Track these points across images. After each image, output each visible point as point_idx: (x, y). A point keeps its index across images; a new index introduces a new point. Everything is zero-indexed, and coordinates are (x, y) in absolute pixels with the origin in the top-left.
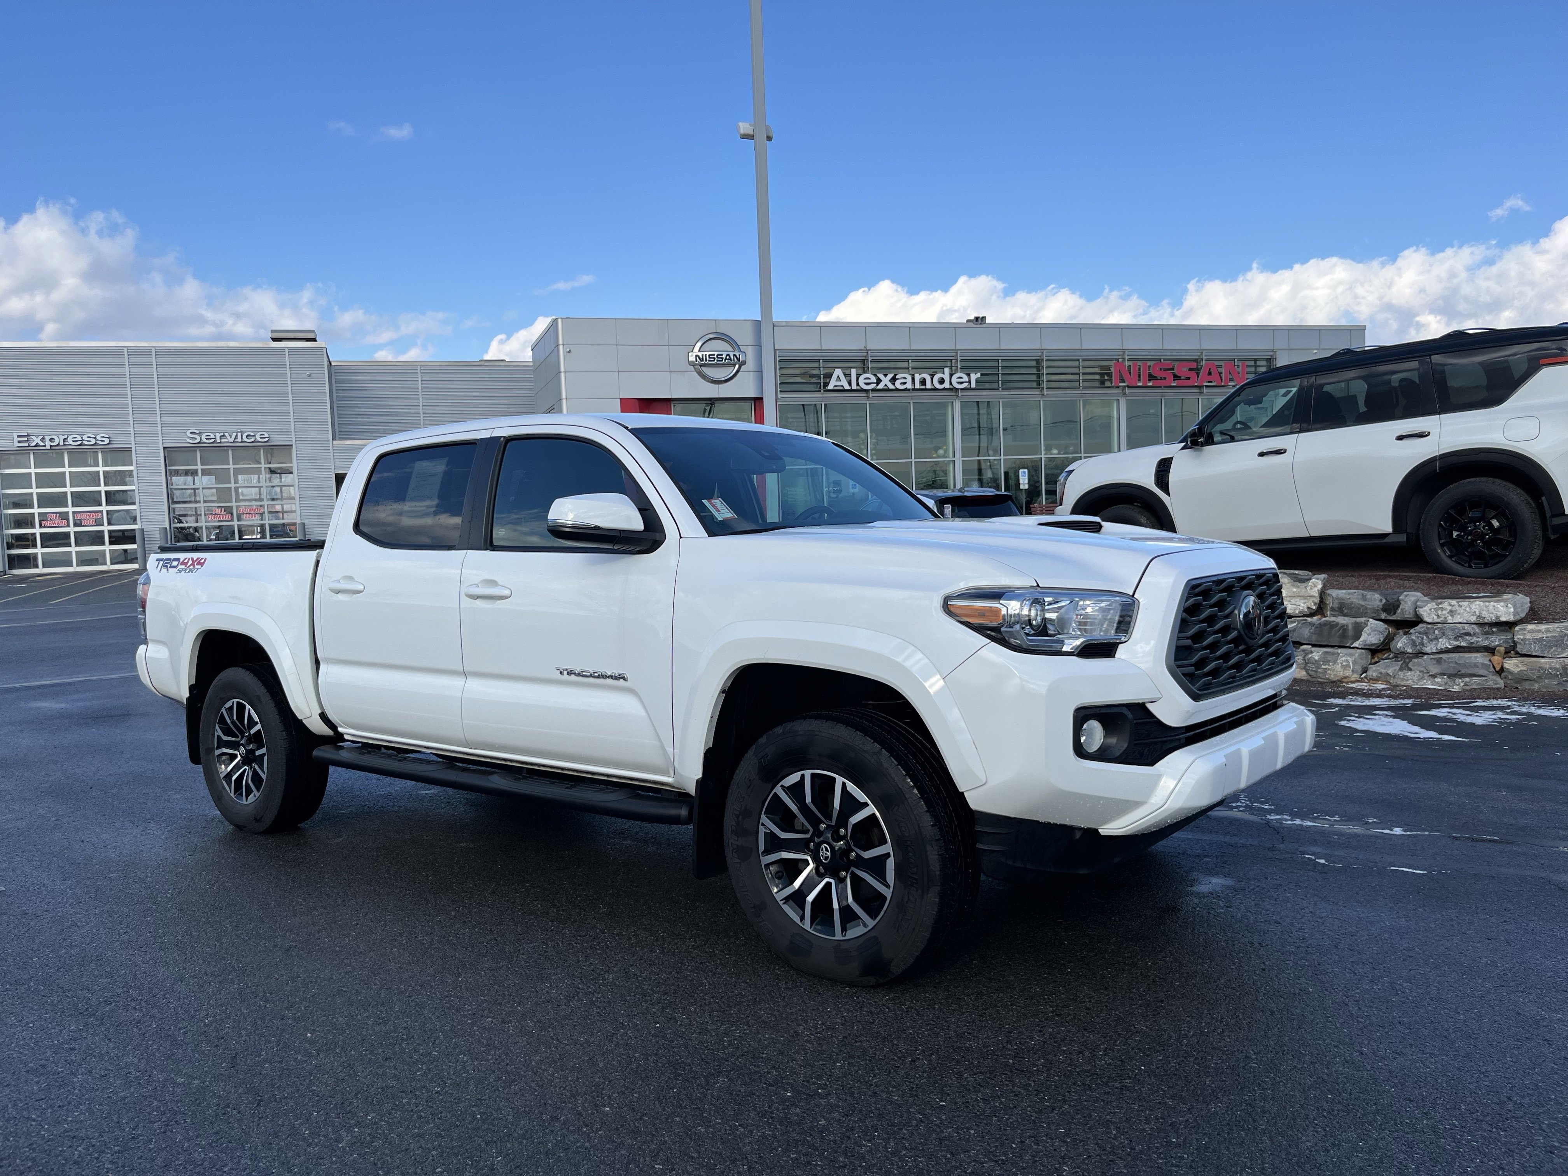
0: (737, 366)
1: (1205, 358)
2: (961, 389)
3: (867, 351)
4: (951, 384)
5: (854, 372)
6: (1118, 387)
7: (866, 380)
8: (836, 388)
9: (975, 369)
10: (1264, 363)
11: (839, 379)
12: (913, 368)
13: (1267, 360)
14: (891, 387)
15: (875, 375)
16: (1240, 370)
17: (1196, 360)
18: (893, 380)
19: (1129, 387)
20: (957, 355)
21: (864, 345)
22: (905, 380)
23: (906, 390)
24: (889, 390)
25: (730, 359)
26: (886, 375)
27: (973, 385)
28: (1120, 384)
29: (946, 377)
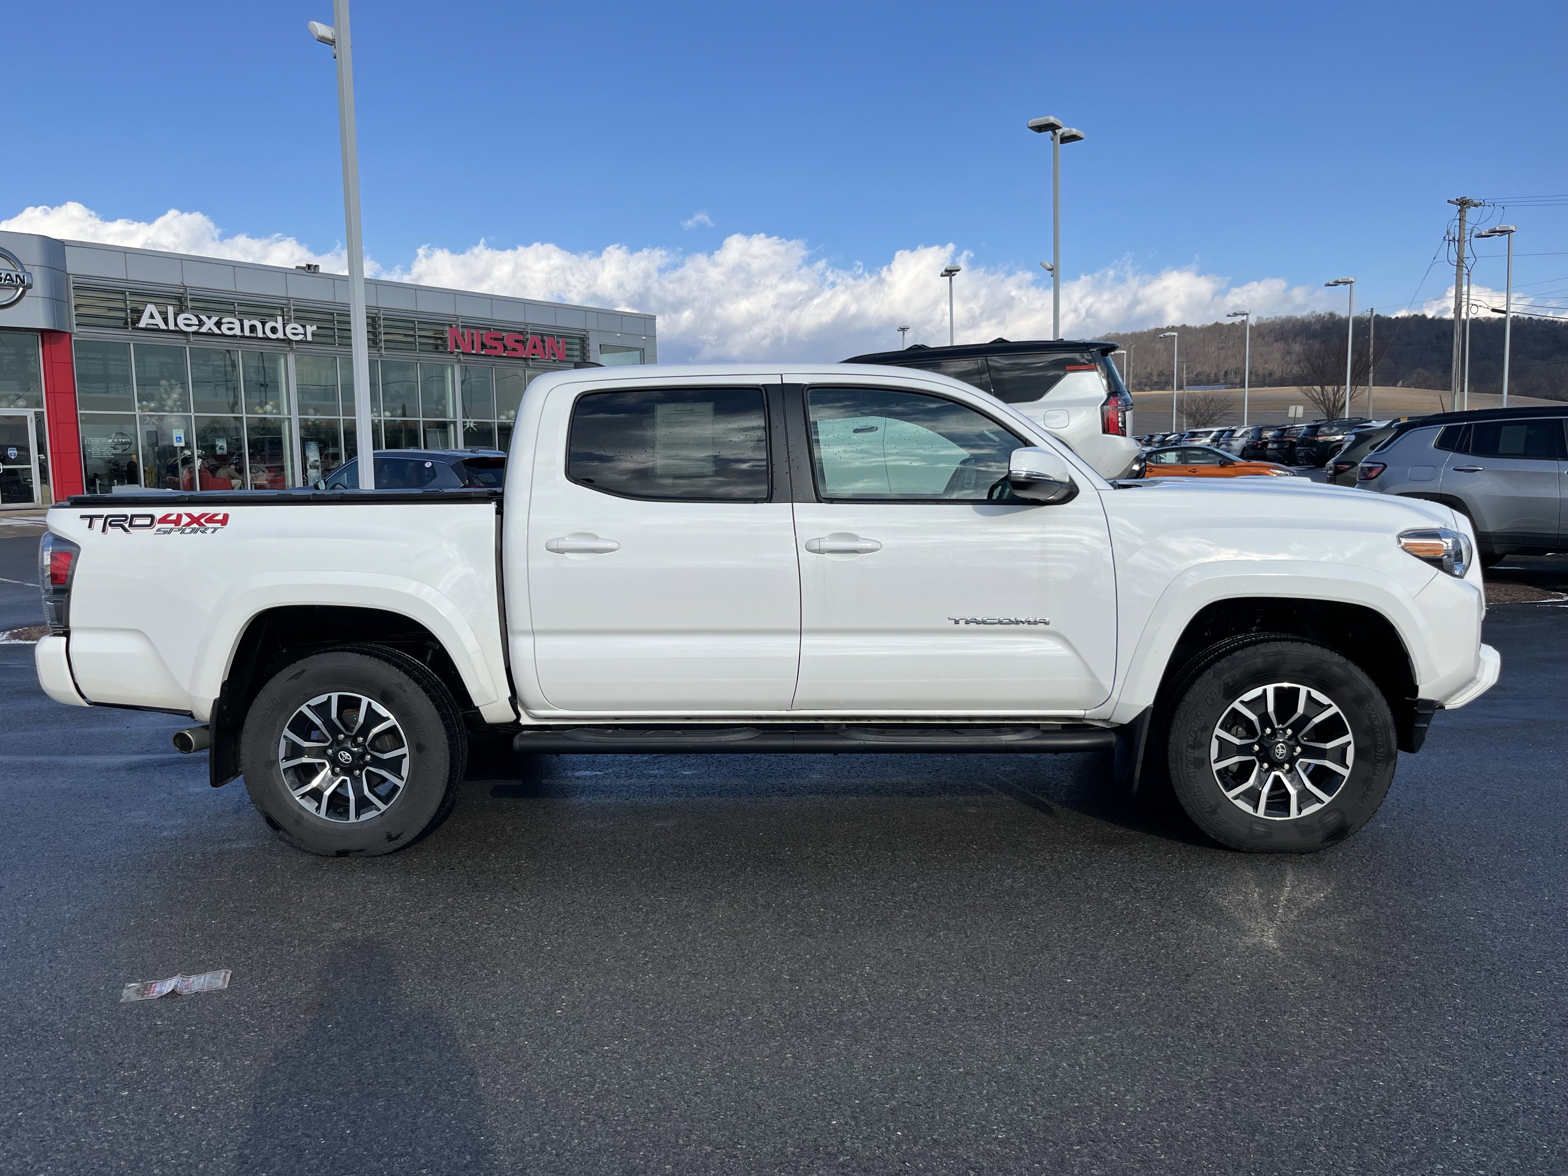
0: (21, 289)
1: (530, 331)
2: (296, 341)
3: (185, 287)
4: (285, 334)
5: (171, 310)
6: (452, 353)
7: (186, 321)
8: (148, 326)
9: (312, 321)
10: (577, 341)
11: (150, 316)
12: (240, 313)
13: (580, 338)
14: (217, 331)
15: (197, 317)
16: (560, 345)
17: (521, 333)
18: (218, 324)
19: (463, 353)
20: (289, 303)
21: (181, 280)
22: (232, 325)
23: (234, 336)
24: (213, 335)
25: (11, 280)
26: (209, 318)
27: (309, 338)
28: (456, 350)
29: (279, 326)
